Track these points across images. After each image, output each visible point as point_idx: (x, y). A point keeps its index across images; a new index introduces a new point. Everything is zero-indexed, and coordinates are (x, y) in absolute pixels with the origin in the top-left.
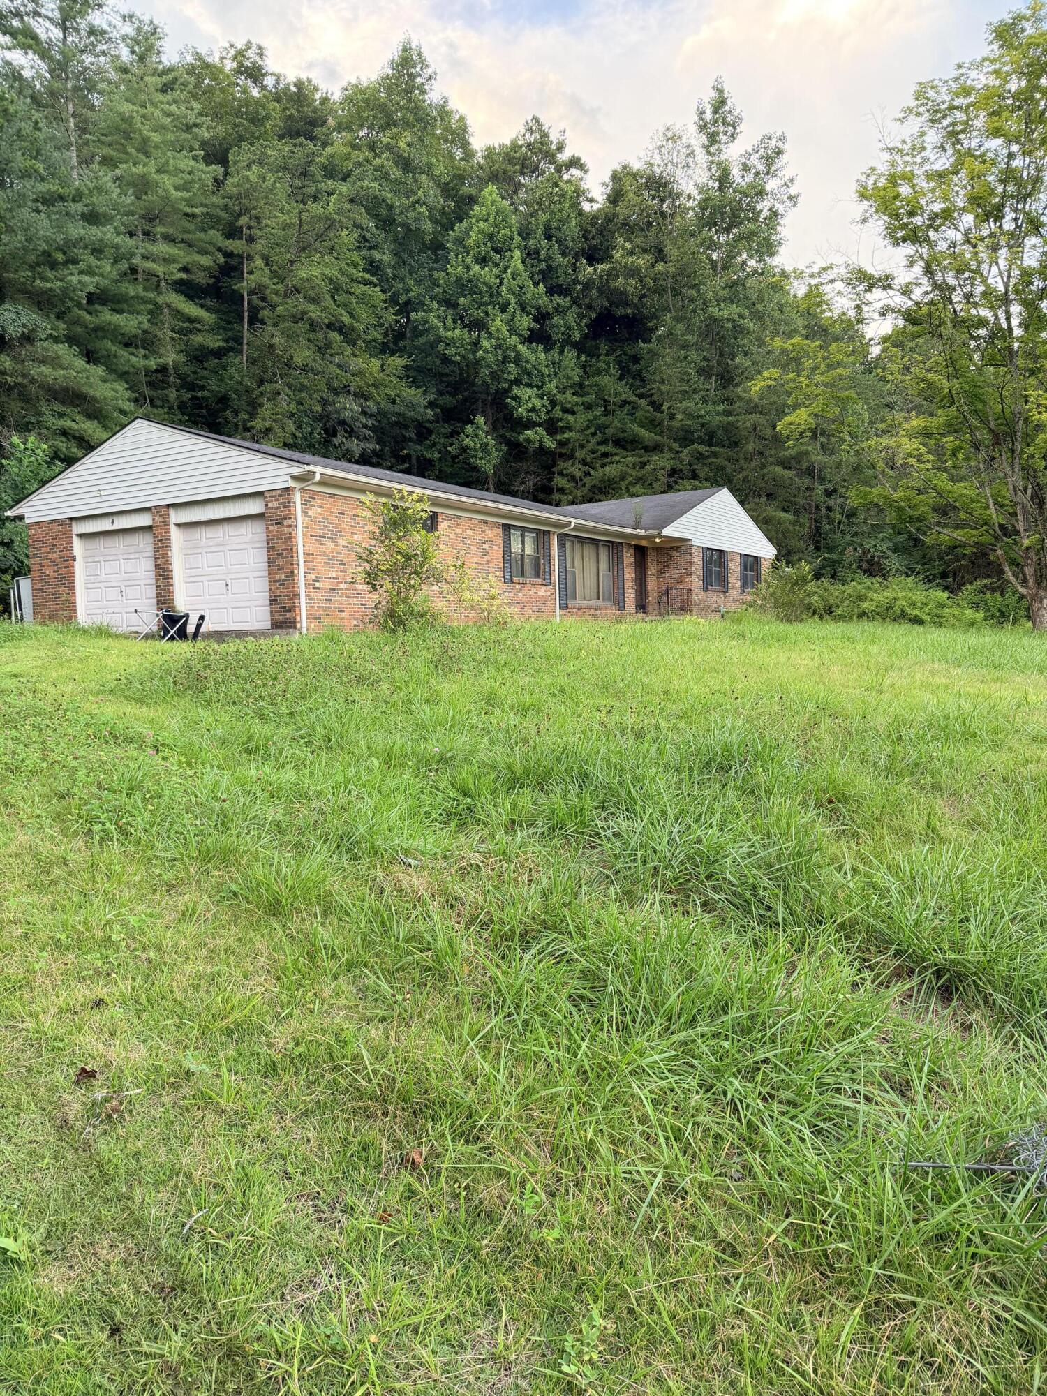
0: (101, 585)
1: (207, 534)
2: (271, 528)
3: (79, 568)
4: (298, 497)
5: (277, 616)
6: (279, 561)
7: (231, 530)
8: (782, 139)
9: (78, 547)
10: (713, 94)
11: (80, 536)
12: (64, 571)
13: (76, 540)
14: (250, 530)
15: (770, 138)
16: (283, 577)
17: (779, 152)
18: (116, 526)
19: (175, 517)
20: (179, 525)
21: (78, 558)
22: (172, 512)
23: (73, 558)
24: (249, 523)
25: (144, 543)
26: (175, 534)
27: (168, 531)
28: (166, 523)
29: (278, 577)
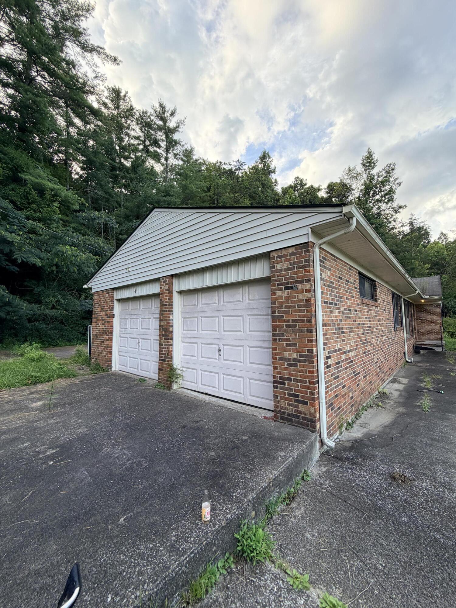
0: (128, 336)
1: (203, 300)
2: (278, 294)
3: (116, 323)
4: (317, 254)
5: (284, 404)
6: (289, 334)
7: (226, 296)
8: (394, 165)
9: (117, 308)
10: (367, 154)
11: (119, 300)
12: (107, 324)
13: (116, 304)
14: (246, 296)
15: (390, 165)
16: (295, 356)
17: (393, 169)
18: (138, 294)
19: (178, 285)
20: (180, 292)
21: (116, 316)
22: (175, 281)
23: (113, 316)
24: (246, 289)
25: (154, 306)
26: (177, 300)
27: (171, 297)
28: (170, 291)
29: (286, 355)
